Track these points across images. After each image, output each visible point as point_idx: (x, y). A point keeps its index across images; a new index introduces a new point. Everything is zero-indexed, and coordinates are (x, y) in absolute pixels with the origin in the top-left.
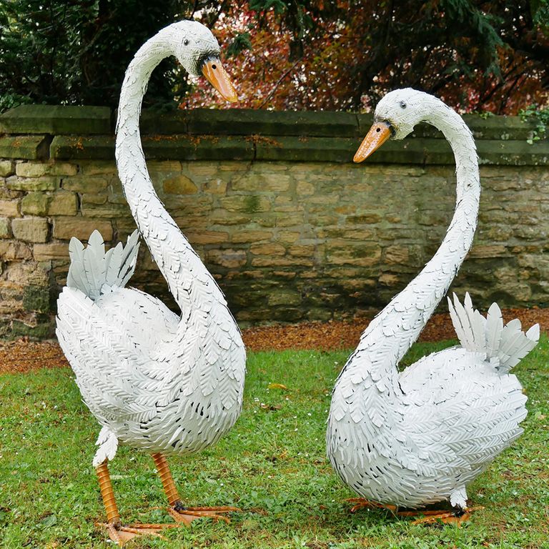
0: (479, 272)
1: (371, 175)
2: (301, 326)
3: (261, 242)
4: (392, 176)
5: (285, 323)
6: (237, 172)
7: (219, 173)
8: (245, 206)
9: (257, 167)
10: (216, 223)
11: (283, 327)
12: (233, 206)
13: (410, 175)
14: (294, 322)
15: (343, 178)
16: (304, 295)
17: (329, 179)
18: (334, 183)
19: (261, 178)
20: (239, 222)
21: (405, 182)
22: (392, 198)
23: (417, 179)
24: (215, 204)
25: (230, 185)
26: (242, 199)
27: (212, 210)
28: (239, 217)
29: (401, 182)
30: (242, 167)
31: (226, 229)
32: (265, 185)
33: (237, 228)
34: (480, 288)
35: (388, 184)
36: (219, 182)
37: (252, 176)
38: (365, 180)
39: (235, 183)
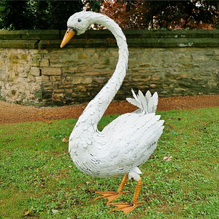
0: (183, 83)
1: (147, 51)
2: (124, 102)
3: (110, 74)
4: (154, 51)
5: (119, 101)
6: (102, 51)
7: (96, 52)
8: (105, 62)
9: (108, 49)
10: (95, 68)
11: (118, 102)
12: (101, 63)
13: (160, 51)
14: (122, 100)
15: (138, 52)
16: (125, 91)
17: (133, 53)
18: (135, 54)
19: (110, 53)
20: (103, 68)
21: (159, 53)
22: (154, 59)
23: (163, 52)
24: (95, 62)
25: (100, 56)
26: (104, 60)
27: (94, 64)
28: (103, 66)
29: (157, 53)
30: (103, 49)
31: (99, 70)
32: (112, 55)
33: (102, 70)
34: (184, 88)
35: (153, 54)
36: (96, 54)
37: (107, 52)
38: (145, 53)
39: (101, 55)
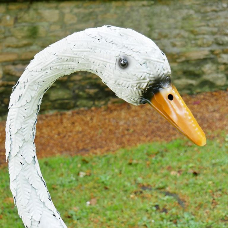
0: (192, 68)
1: (117, 7)
2: (73, 113)
4: (131, 7)
5: (63, 111)
6: (21, 10)
7: (8, 11)
8: (28, 33)
9: (35, 5)
10: (9, 46)
11: (61, 115)
12: (20, 35)
13: (144, 6)
14: (68, 109)
15: (97, 10)
16: (74, 91)
17: (87, 11)
18: (90, 14)
19: (38, 14)
20: (25, 45)
21: (141, 11)
22: (132, 22)
23: (148, 8)
24: (7, 34)
25: (16, 20)
26: (26, 29)
27: (5, 37)
28: (25, 42)
29: (138, 11)
30: (24, 6)
31: (16, 50)
32: (41, 18)
33: (24, 49)
34: (192, 79)
35: (129, 12)
36: (8, 17)
37: (32, 12)
38: (112, 11)
39: (20, 18)
